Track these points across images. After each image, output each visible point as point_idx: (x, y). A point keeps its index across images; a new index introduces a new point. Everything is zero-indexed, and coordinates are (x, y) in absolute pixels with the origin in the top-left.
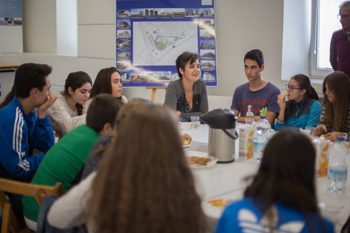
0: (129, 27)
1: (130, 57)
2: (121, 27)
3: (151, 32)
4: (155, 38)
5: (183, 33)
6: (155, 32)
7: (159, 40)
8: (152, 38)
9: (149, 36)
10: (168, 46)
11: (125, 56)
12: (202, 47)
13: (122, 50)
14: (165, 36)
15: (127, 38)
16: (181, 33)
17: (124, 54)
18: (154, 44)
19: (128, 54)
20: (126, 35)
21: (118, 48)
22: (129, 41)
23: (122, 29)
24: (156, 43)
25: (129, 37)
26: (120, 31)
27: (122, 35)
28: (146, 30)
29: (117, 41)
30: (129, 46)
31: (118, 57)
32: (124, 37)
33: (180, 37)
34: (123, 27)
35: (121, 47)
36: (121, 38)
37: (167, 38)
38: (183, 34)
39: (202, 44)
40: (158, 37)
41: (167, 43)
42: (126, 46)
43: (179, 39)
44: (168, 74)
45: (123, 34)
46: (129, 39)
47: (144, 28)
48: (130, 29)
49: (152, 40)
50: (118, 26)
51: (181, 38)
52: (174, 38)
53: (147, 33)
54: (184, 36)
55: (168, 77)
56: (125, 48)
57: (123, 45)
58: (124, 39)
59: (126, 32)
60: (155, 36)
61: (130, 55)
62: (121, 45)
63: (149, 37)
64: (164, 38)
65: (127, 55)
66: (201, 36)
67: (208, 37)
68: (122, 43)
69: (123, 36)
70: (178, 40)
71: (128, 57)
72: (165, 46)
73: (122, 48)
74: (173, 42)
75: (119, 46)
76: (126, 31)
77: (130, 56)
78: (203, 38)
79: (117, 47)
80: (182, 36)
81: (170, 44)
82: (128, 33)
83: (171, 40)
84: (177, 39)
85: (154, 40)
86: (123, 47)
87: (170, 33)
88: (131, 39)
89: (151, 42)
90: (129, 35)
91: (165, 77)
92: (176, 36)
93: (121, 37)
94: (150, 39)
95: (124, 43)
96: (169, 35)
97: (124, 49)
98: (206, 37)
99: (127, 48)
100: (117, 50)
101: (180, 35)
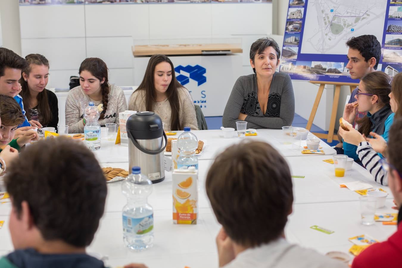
0: (303, 5)
1: (298, 43)
2: (294, 4)
3: (328, 11)
4: (331, 19)
5: (367, 11)
6: (332, 11)
7: (336, 21)
8: (328, 18)
9: (324, 16)
10: (345, 29)
11: (294, 41)
12: (388, 30)
13: (291, 33)
14: (345, 15)
15: (299, 19)
16: (364, 12)
17: (292, 39)
18: (329, 26)
19: (297, 38)
20: (299, 14)
21: (286, 31)
22: (301, 22)
23: (295, 7)
24: (331, 25)
25: (301, 16)
26: (292, 10)
27: (293, 14)
28: (322, 9)
29: (287, 22)
30: (300, 28)
31: (286, 42)
32: (296, 18)
33: (362, 17)
34: (297, 4)
35: (290, 30)
36: (292, 19)
37: (346, 19)
38: (367, 13)
39: (390, 27)
40: (335, 17)
41: (345, 25)
42: (296, 28)
43: (361, 19)
44: (341, 66)
45: (295, 13)
46: (301, 19)
47: (321, 5)
48: (303, 7)
49: (327, 21)
50: (290, 3)
51: (364, 18)
52: (355, 18)
53: (323, 11)
54: (368, 15)
55: (340, 69)
56: (295, 31)
57: (293, 26)
58: (296, 19)
59: (298, 11)
60: (331, 15)
61: (299, 39)
62: (290, 27)
63: (324, 18)
64: (342, 18)
65: (296, 40)
66: (390, 16)
67: (399, 17)
68: (293, 24)
69: (295, 15)
70: (360, 21)
71: (296, 43)
72: (343, 29)
73: (292, 31)
74: (352, 23)
75: (288, 28)
76: (299, 9)
77: (298, 41)
78: (392, 19)
79: (287, 29)
80: (365, 16)
81: (349, 26)
82: (300, 12)
83: (350, 21)
84: (357, 19)
85: (329, 22)
86: (293, 29)
87: (350, 11)
88: (303, 19)
89: (326, 23)
90: (302, 14)
91: (335, 69)
92: (357, 15)
93: (292, 17)
94: (325, 20)
95: (294, 25)
96: (349, 15)
97: (293, 33)
98: (396, 17)
99: (297, 30)
100: (286, 33)
101: (362, 14)
